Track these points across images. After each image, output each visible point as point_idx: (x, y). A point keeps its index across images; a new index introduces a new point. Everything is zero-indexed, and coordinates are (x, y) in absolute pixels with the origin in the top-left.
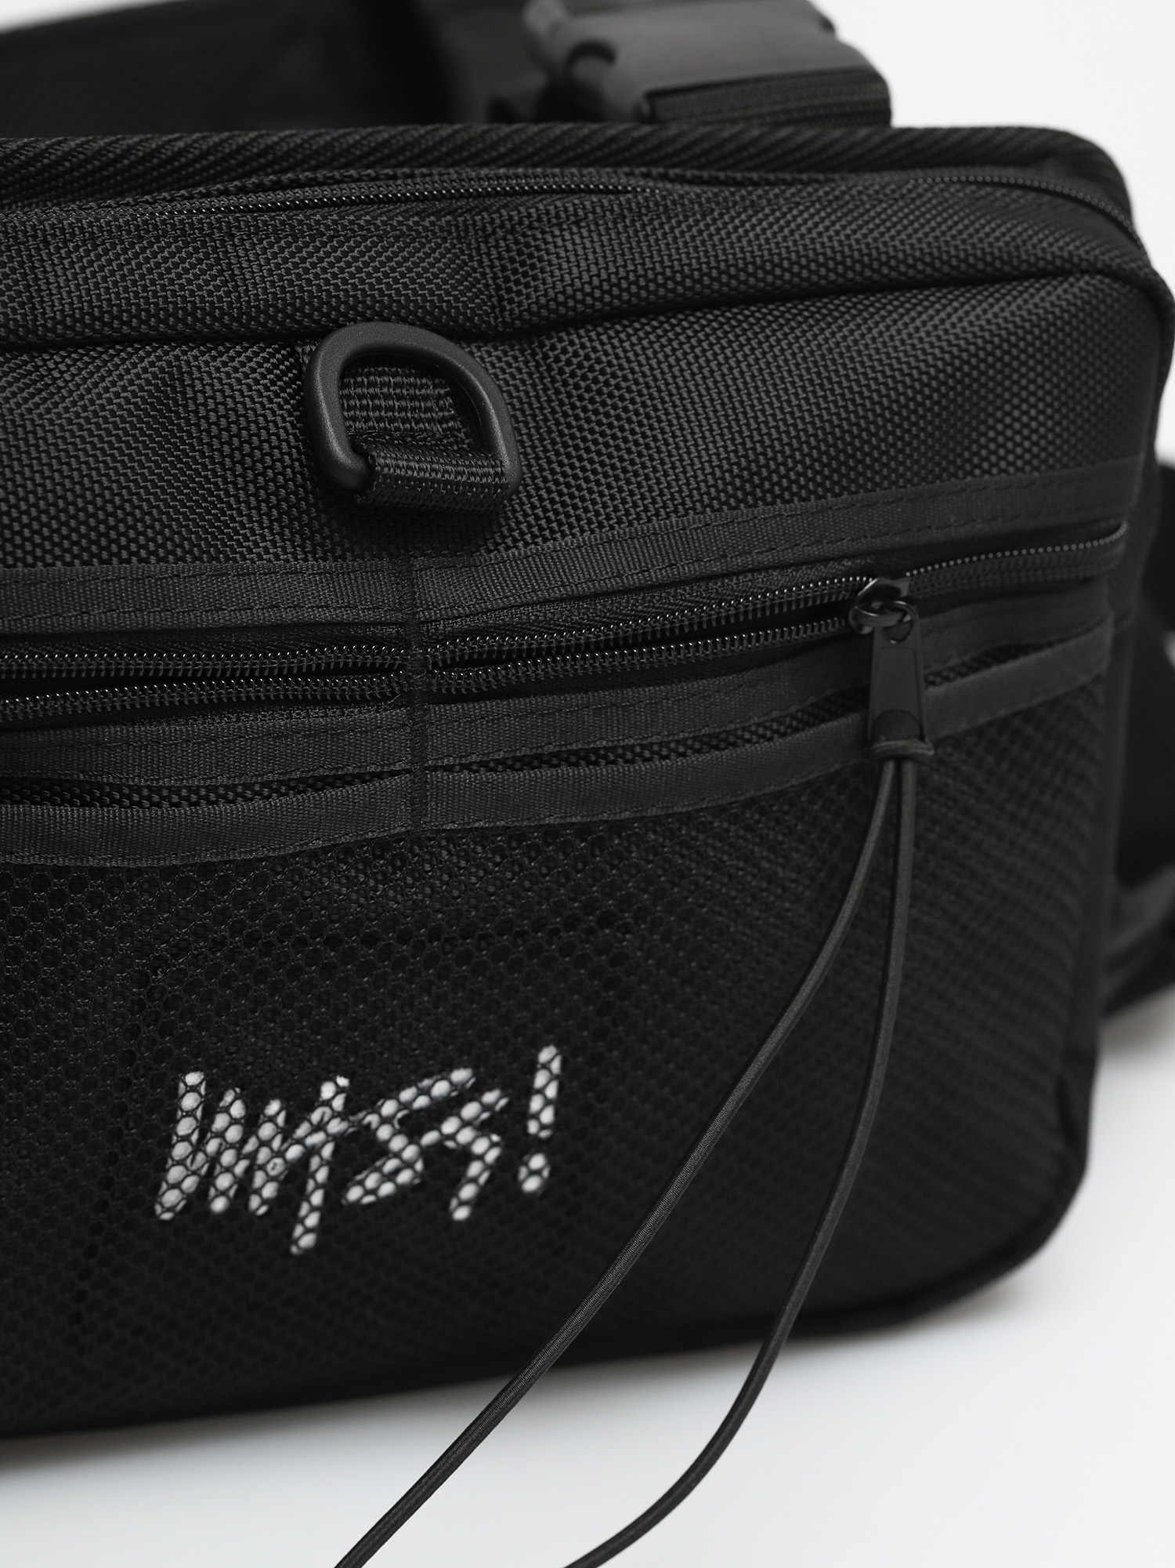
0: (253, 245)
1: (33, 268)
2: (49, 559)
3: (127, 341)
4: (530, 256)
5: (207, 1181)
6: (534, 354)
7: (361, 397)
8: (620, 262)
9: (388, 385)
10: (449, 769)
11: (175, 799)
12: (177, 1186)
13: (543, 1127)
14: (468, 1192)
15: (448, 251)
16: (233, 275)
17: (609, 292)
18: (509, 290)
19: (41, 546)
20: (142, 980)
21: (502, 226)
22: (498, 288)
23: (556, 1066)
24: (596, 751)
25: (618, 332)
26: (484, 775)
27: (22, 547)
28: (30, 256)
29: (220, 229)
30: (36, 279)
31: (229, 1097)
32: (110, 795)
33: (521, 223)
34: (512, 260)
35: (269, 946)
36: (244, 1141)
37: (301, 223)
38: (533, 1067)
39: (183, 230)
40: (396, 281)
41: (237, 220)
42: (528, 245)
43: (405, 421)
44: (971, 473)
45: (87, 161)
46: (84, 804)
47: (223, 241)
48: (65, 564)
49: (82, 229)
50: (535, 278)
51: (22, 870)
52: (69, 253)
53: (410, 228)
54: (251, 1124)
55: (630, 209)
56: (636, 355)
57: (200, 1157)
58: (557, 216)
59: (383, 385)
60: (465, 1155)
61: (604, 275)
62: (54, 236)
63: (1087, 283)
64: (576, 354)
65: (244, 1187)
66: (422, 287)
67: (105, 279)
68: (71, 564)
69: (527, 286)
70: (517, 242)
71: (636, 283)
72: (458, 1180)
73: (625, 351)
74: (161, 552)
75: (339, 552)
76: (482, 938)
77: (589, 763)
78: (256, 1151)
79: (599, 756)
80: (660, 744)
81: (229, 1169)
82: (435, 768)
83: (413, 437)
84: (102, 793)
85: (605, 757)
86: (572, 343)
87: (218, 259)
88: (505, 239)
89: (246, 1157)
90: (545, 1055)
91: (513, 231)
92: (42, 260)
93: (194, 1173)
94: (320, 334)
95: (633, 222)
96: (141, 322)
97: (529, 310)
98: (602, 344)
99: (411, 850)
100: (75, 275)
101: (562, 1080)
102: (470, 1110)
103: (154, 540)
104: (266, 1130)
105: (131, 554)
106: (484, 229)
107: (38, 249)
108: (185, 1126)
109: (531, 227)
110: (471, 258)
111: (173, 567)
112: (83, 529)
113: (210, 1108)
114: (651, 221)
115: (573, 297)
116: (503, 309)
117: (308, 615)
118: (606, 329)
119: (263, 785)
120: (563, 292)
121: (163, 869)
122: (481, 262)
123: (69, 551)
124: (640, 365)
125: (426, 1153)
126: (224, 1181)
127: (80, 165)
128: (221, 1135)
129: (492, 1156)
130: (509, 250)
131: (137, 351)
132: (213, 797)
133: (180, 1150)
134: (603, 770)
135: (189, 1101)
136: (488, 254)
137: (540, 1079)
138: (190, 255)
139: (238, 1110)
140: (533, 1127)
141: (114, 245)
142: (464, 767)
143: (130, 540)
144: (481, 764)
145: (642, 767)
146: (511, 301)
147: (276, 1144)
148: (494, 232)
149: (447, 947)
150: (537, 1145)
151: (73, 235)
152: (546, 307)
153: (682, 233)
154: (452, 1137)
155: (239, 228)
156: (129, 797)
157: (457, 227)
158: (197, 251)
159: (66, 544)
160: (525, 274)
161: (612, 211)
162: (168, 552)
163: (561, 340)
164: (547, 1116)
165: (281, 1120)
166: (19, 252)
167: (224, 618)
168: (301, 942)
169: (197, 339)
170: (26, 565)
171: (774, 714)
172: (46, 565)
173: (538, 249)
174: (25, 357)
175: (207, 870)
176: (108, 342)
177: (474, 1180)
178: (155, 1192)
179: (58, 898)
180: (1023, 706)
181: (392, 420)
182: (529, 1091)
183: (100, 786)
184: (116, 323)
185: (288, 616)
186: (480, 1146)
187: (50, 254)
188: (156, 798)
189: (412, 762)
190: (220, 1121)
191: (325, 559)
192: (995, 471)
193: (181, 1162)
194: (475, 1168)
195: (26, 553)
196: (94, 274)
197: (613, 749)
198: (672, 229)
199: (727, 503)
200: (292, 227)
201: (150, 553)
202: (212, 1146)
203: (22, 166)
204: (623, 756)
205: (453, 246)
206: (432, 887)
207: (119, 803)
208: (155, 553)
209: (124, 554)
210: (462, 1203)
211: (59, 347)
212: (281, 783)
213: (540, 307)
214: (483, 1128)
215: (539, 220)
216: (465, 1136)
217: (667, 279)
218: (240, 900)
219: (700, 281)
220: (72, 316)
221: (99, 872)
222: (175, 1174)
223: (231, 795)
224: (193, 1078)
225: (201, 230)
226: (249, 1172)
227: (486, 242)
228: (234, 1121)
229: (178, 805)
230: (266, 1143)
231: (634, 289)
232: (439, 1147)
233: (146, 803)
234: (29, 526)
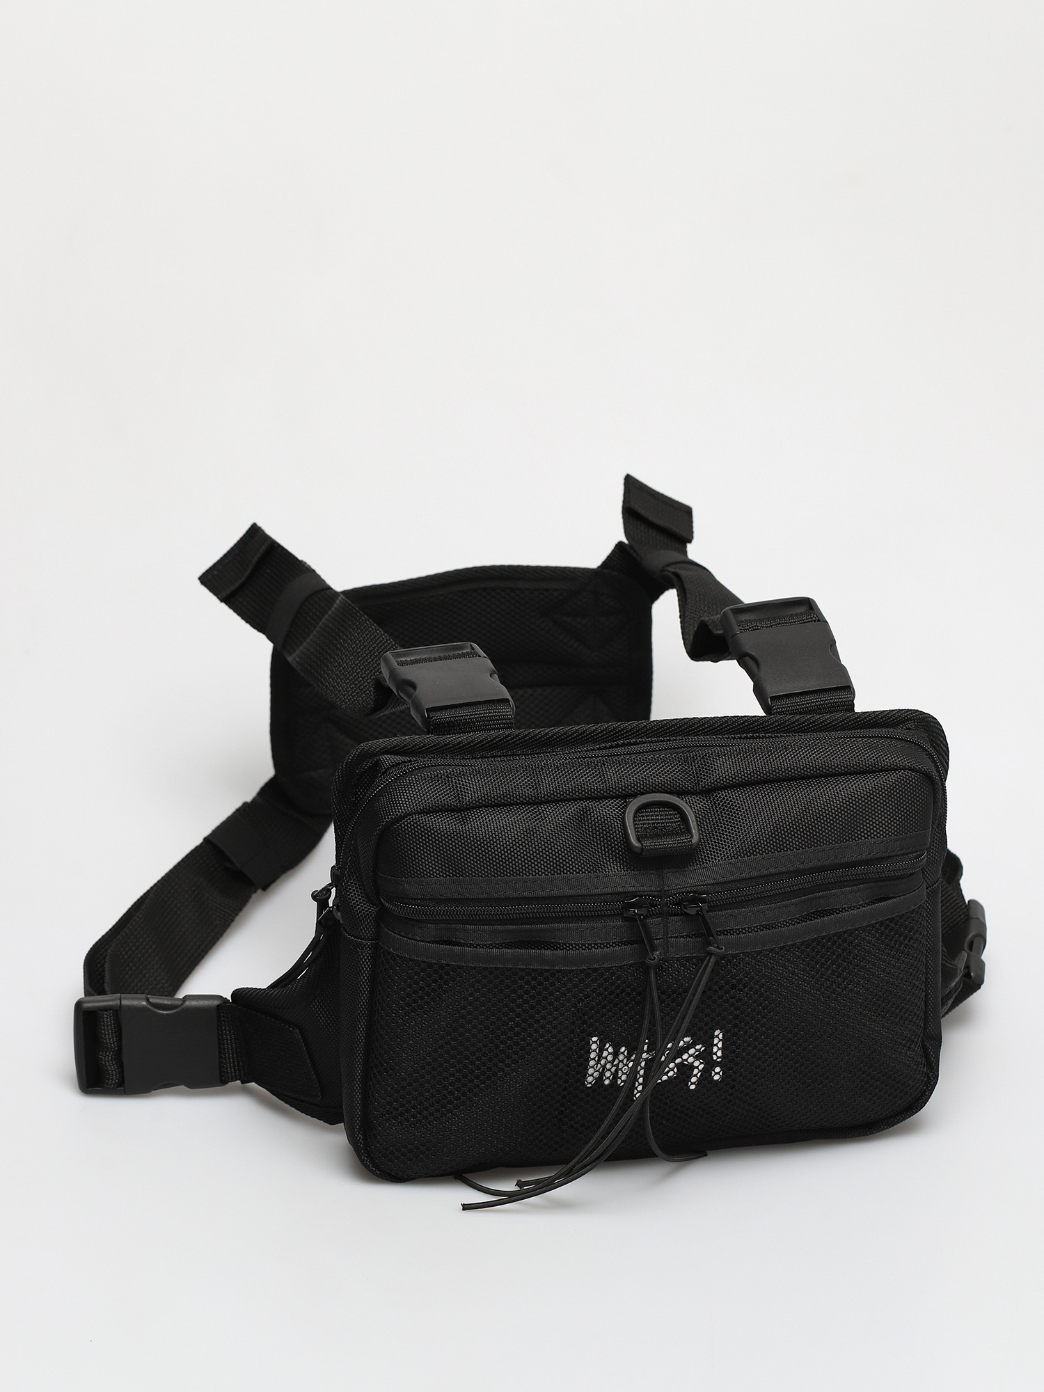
0: (611, 767)
1: (537, 778)
2: (540, 873)
3: (569, 800)
4: (709, 766)
5: (602, 1074)
6: (710, 798)
7: (647, 816)
8: (738, 768)
9: (657, 811)
10: (676, 937)
11: (584, 947)
12: (592, 1075)
13: (718, 1058)
14: (694, 1079)
15: (680, 765)
16: (604, 777)
17: (735, 778)
18: (701, 778)
19: (538, 869)
20: (575, 1007)
21: (700, 756)
22: (698, 777)
23: (721, 1036)
24: (726, 931)
25: (738, 791)
26: (688, 939)
27: (531, 870)
28: (537, 774)
29: (600, 762)
30: (539, 781)
31: (607, 1046)
32: (562, 946)
33: (706, 755)
34: (703, 768)
35: (618, 995)
36: (614, 1060)
37: (628, 759)
38: (713, 1037)
39: (588, 764)
40: (660, 777)
41: (606, 759)
42: (708, 763)
43: (662, 823)
44: (861, 839)
45: (562, 735)
46: (554, 949)
47: (601, 767)
48: (546, 875)
49: (554, 764)
50: (710, 774)
51: (534, 970)
52: (549, 772)
53: (667, 758)
54: (616, 1054)
55: (743, 751)
56: (744, 799)
57: (599, 1066)
58: (718, 753)
59: (656, 811)
60: (692, 1067)
61: (733, 773)
62: (545, 767)
63: (902, 773)
64: (727, 800)
65: (615, 1076)
66: (670, 778)
67: (561, 780)
68: (548, 875)
69: (707, 776)
70: (704, 762)
71: (744, 775)
72: (691, 1075)
73: (740, 798)
74: (577, 870)
75: (632, 868)
76: (679, 994)
77: (724, 935)
78: (618, 1064)
79: (727, 932)
80: (748, 928)
81: (609, 1070)
82: (672, 937)
83: (665, 829)
84: (560, 946)
85: (730, 933)
86: (723, 795)
87: (599, 773)
88: (700, 761)
89: (615, 1066)
90: (717, 1033)
91: (703, 758)
92: (540, 775)
93: (597, 1071)
94: (635, 796)
95: (743, 755)
96: (573, 794)
97: (707, 784)
98: (732, 795)
99: (664, 964)
100: (551, 779)
101: (723, 1041)
102: (692, 1051)
103: (575, 867)
104: (621, 1057)
105: (567, 871)
106: (693, 757)
107: (539, 772)
108: (593, 1055)
109: (709, 757)
110: (689, 768)
111: (581, 875)
112: (552, 864)
113: (601, 1049)
114: (750, 754)
115: (722, 780)
116: (699, 784)
117: (627, 889)
118: (734, 790)
119: (613, 943)
120: (719, 779)
121: (580, 970)
122: (692, 769)
123: (547, 871)
124: (745, 803)
125: (677, 1065)
126: (608, 1074)
127: (560, 736)
128: (606, 1058)
129: (701, 1067)
130: (702, 764)
131: (572, 803)
132: (596, 947)
133: (592, 1063)
134: (729, 937)
135: (594, 1047)
136: (695, 766)
137: (716, 1041)
138: (590, 771)
139: (611, 1050)
140: (715, 1057)
141: (564, 770)
142: (681, 937)
143: (566, 863)
144: (687, 936)
145: (742, 936)
146: (702, 781)
147: (625, 1062)
148: (697, 758)
149: (679, 996)
150: (718, 1064)
151: (551, 766)
152: (713, 783)
153: (760, 758)
154: (686, 1060)
155: (607, 762)
156: (569, 947)
157: (684, 757)
158: (592, 770)
159: (546, 868)
160: (707, 773)
161: (736, 751)
162: (580, 870)
163: (719, 794)
164: (719, 1054)
165: (626, 1053)
166: (533, 773)
167: (599, 891)
168: (628, 994)
169: (593, 799)
170: (533, 875)
171: (789, 918)
172: (539, 875)
173: (711, 764)
174: (535, 807)
175: (595, 970)
176: (563, 801)
177: (696, 1075)
178: (585, 1077)
179: (547, 979)
180: (889, 917)
181: (657, 823)
182: (712, 1045)
183: (559, 944)
184: (565, 795)
185: (620, 890)
186: (696, 1063)
187: (543, 773)
188: (577, 947)
189: (663, 936)
190: (605, 1054)
191: (634, 870)
192: (869, 838)
193: (593, 1067)
194: (696, 1071)
195: (533, 871)
196: (557, 779)
197: (732, 930)
198: (757, 757)
199: (765, 852)
200: (625, 761)
201: (574, 871)
202: (603, 1062)
203: (540, 738)
204: (736, 932)
205: (682, 764)
206: (672, 976)
207: (565, 949)
208: (575, 871)
209: (565, 871)
210: (692, 1084)
211: (546, 803)
212: (619, 942)
213: (712, 783)
214: (697, 1058)
215: (712, 754)
216: (691, 1060)
217: (754, 774)
218: (606, 980)
219: (766, 774)
220: (556, 792)
221: (560, 971)
222: (591, 1071)
223: (602, 946)
224: (594, 1039)
225: (594, 763)
226: (617, 1071)
227: (694, 762)
228: (609, 1054)
229: (585, 949)
230: (622, 1061)
231: (743, 777)
232: (682, 1063)
233: (574, 949)
234: (534, 863)
